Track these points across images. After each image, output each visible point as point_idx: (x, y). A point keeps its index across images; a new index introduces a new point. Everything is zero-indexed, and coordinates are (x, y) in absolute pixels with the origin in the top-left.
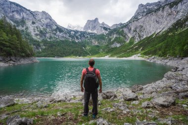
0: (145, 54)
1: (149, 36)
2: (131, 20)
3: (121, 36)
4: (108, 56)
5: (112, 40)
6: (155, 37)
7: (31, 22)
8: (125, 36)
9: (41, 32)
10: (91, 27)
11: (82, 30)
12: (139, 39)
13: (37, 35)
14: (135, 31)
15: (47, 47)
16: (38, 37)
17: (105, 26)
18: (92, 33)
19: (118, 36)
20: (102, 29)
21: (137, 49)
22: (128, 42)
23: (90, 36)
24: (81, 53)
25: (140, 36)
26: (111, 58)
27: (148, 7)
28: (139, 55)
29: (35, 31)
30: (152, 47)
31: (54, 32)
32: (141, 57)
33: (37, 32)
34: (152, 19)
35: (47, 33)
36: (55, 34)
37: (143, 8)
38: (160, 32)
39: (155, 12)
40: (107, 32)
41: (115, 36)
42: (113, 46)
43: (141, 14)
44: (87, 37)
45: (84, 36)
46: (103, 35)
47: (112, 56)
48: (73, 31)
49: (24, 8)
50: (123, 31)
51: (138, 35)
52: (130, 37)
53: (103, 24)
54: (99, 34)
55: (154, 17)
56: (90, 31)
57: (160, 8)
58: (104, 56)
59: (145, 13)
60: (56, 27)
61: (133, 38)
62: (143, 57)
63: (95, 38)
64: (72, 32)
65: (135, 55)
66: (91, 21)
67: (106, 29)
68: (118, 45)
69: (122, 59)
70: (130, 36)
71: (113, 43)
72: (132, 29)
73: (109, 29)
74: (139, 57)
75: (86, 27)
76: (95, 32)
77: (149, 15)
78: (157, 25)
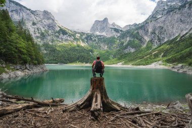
0: (168, 61)
1: (171, 39)
2: (148, 19)
3: (136, 39)
4: (121, 63)
5: (124, 44)
6: (179, 41)
7: (32, 23)
8: (140, 40)
9: (42, 34)
10: (99, 28)
11: (89, 32)
12: (158, 43)
13: (37, 37)
14: (154, 33)
15: (48, 52)
16: (39, 40)
17: (116, 27)
18: (100, 36)
19: (132, 39)
20: (113, 31)
21: (156, 56)
22: (145, 46)
23: (98, 39)
24: (88, 59)
25: (159, 40)
26: (124, 66)
27: (169, 4)
28: (160, 62)
29: (35, 33)
30: (177, 53)
31: (57, 34)
32: (164, 64)
33: (38, 35)
34: (176, 19)
35: (49, 35)
36: (58, 37)
37: (163, 5)
38: (186, 34)
39: (179, 9)
40: (119, 35)
41: (128, 39)
42: (126, 51)
43: (161, 13)
44: (95, 40)
45: (91, 39)
46: (114, 38)
47: (125, 63)
48: (79, 33)
49: (24, 7)
50: (138, 33)
51: (157, 38)
52: (147, 41)
53: (114, 24)
54: (109, 36)
55: (177, 16)
56: (98, 33)
57: (185, 4)
58: (116, 64)
59: (166, 11)
60: (59, 29)
61: (151, 41)
62: (166, 65)
63: (104, 41)
64: (77, 34)
65: (156, 63)
66: (99, 21)
67: (116, 30)
68: (133, 50)
69: (139, 67)
70: (147, 39)
71: (126, 47)
72: (150, 30)
73: (121, 31)
74: (160, 65)
75: (94, 28)
76: (104, 34)
77: (171, 13)
78: (182, 26)
